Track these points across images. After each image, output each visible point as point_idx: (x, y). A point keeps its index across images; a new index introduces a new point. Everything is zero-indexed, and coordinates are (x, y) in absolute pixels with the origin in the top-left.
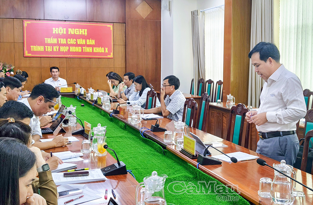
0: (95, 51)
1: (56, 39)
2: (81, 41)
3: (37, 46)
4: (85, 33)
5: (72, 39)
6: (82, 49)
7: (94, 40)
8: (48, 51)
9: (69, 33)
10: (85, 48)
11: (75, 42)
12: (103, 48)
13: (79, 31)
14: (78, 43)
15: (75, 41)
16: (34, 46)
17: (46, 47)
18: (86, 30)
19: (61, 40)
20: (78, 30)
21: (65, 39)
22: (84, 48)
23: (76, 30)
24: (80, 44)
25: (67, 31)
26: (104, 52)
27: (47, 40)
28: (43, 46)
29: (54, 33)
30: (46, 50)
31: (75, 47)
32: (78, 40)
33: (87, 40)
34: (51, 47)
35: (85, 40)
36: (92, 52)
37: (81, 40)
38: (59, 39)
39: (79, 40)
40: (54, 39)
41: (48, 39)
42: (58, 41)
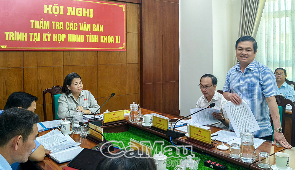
1: (48, 22)
2: (86, 27)
3: (16, 33)
4: (90, 14)
5: (72, 24)
6: (85, 38)
7: (102, 25)
8: (34, 40)
9: (68, 14)
11: (77, 28)
12: (112, 37)
14: (81, 29)
16: (11, 33)
17: (31, 34)
19: (56, 24)
20: (81, 9)
21: (62, 23)
22: (87, 36)
23: (78, 9)
24: (84, 30)
25: (65, 11)
26: (113, 42)
27: (34, 23)
28: (26, 34)
29: (45, 12)
30: (31, 40)
31: (75, 35)
32: (80, 24)
33: (93, 25)
34: (39, 34)
35: (90, 24)
36: (98, 42)
37: (85, 24)
38: (53, 23)
39: (82, 24)
40: (45, 22)
41: (36, 21)
42: (51, 25)
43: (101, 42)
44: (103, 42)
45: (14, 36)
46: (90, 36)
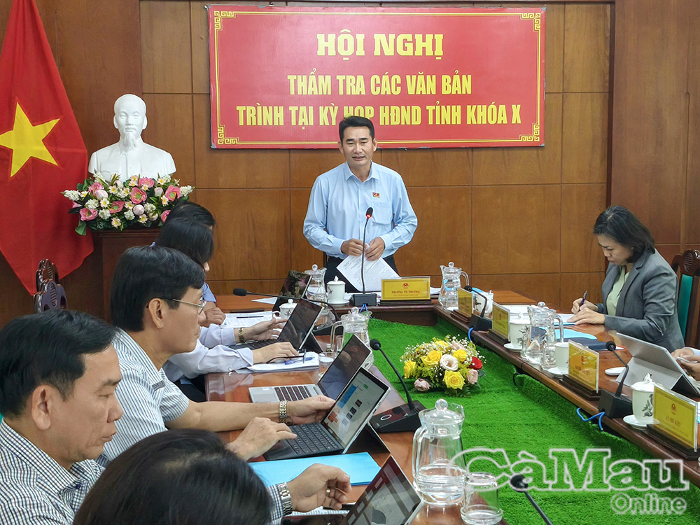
0: (470, 119)
1: (328, 78)
2: (421, 84)
3: (259, 108)
4: (434, 49)
5: (386, 78)
6: (425, 114)
7: (469, 76)
8: (300, 124)
9: (377, 53)
10: (434, 111)
11: (399, 89)
12: (502, 108)
13: (414, 41)
14: (411, 91)
15: (397, 85)
16: (249, 108)
17: (293, 109)
18: (439, 38)
19: (348, 81)
20: (409, 37)
21: (361, 78)
22: (430, 108)
23: (401, 37)
24: (418, 93)
25: (369, 45)
26: (505, 122)
27: (296, 81)
28: (281, 108)
29: (321, 52)
30: (294, 123)
31: (397, 108)
32: (408, 77)
33: (444, 77)
34: (311, 108)
35: (434, 77)
36: (459, 122)
37: (421, 78)
38: (340, 78)
39: (414, 77)
40: (321, 78)
41: (299, 77)
42: (335, 84)
43: (469, 122)
44: (474, 122)
45: (256, 115)
46: (438, 107)
